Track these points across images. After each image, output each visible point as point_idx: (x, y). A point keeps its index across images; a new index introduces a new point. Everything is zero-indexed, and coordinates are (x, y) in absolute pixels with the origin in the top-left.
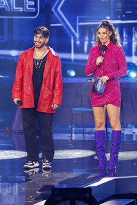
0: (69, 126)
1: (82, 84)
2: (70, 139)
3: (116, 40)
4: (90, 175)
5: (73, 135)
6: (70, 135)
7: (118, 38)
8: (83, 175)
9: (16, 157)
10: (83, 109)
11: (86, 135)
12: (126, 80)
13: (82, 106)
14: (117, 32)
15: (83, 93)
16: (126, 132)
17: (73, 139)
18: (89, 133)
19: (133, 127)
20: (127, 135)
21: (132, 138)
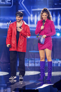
0: (28, 60)
1: (33, 39)
2: (28, 66)
3: (50, 18)
4: (38, 83)
5: (30, 64)
6: (28, 64)
7: (51, 16)
8: (34, 83)
9: (2, 75)
10: (34, 51)
11: (36, 64)
12: (55, 37)
13: (34, 50)
14: (50, 14)
15: (34, 44)
16: (55, 62)
17: (30, 66)
18: (37, 63)
19: (59, 60)
20: (55, 64)
21: (58, 65)
